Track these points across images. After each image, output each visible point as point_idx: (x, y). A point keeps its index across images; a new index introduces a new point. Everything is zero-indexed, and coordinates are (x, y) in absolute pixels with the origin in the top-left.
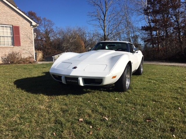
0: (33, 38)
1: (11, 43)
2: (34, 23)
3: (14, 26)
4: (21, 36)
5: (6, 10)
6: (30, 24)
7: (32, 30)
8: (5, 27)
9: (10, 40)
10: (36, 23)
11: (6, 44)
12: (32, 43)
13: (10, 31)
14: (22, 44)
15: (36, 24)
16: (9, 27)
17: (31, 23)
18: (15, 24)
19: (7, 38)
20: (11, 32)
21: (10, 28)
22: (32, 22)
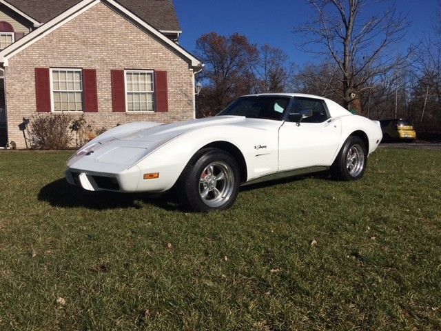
0: (194, 94)
1: (151, 105)
2: (195, 63)
3: (157, 71)
4: (170, 90)
5: (142, 40)
6: (187, 65)
7: (191, 76)
8: (135, 74)
9: (149, 99)
10: (199, 60)
11: (134, 109)
12: (190, 104)
13: (150, 82)
14: (170, 107)
15: (199, 62)
16: (148, 74)
17: (189, 62)
18: (159, 67)
19: (144, 96)
20: (152, 84)
21: (149, 76)
22: (191, 61)
